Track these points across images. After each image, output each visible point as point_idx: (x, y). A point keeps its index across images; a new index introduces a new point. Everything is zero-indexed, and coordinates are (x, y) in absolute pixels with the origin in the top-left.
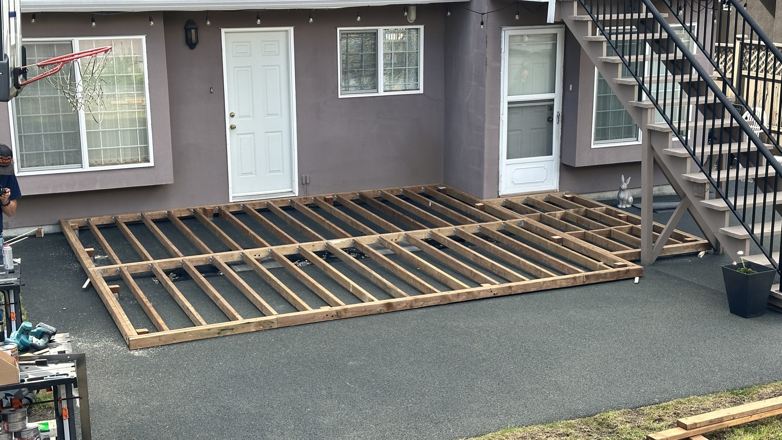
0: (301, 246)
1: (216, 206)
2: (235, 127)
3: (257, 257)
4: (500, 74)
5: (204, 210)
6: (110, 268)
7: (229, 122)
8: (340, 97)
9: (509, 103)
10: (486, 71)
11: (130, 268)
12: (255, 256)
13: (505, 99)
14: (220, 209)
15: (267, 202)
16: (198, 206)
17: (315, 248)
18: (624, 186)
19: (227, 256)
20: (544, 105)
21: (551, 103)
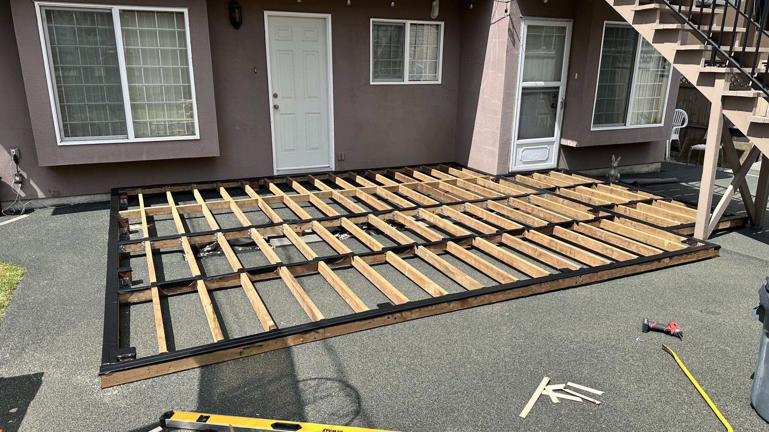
2: (278, 107)
4: (518, 61)
5: (251, 182)
7: (272, 102)
8: (371, 83)
9: (524, 89)
10: (506, 57)
11: (157, 242)
12: (296, 228)
13: (520, 84)
15: (308, 176)
17: (357, 220)
18: (615, 165)
20: (550, 93)
21: (556, 90)
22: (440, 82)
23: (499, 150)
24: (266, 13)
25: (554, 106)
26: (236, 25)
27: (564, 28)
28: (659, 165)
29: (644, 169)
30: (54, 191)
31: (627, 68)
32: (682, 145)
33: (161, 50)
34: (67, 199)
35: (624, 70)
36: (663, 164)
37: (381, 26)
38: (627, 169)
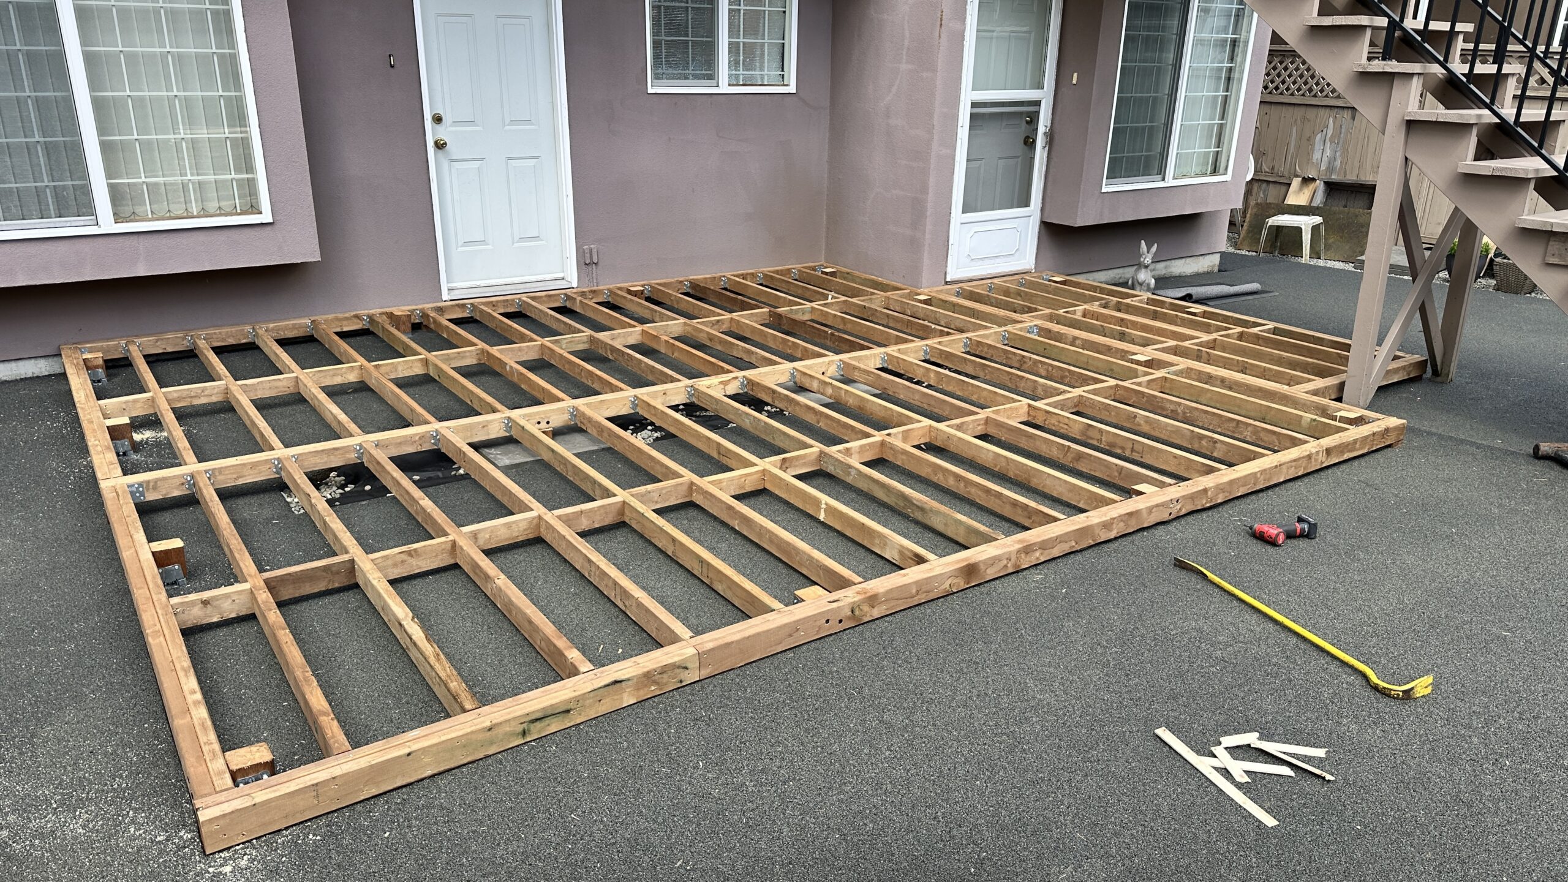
0: (639, 396)
1: (414, 307)
2: (446, 144)
3: (543, 425)
4: (963, 46)
5: (391, 315)
6: (165, 479)
7: (431, 133)
8: (650, 91)
9: (974, 105)
10: (940, 36)
11: (220, 473)
12: (539, 423)
13: (968, 95)
14: (425, 315)
15: (520, 299)
16: (375, 309)
17: (668, 399)
18: (1148, 260)
19: (470, 427)
20: (1021, 113)
21: (1035, 108)
22: (792, 89)
23: (927, 236)
25: (1029, 143)
28: (1216, 259)
33: (166, 9)
36: (1219, 255)
38: (1162, 269)
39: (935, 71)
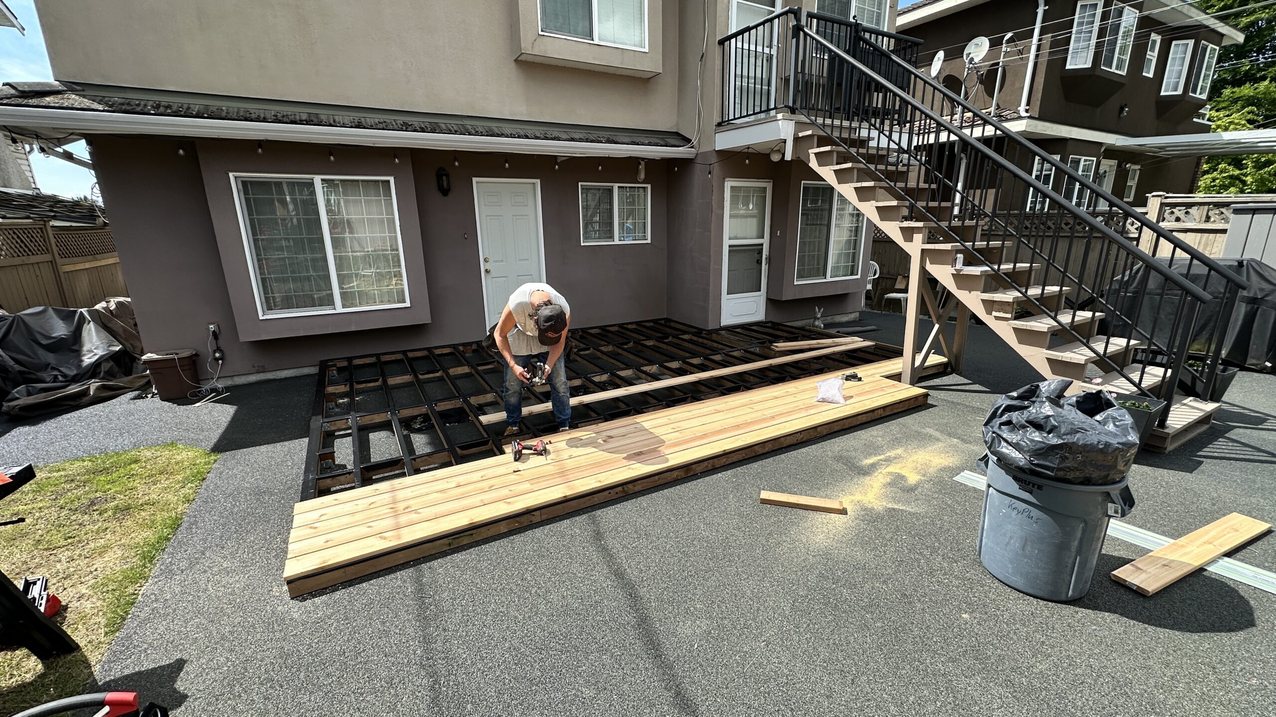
2: (490, 270)
7: (483, 267)
8: (582, 244)
9: (730, 246)
10: (712, 217)
13: (727, 243)
14: (478, 345)
16: (457, 342)
18: (819, 316)
20: (754, 249)
21: (760, 247)
22: (649, 241)
23: (710, 305)
24: (475, 180)
25: (759, 262)
26: (445, 192)
27: (765, 188)
28: (857, 314)
29: (844, 319)
30: (258, 366)
31: (824, 225)
32: (875, 294)
33: (367, 219)
34: (274, 373)
35: (822, 227)
36: (861, 313)
37: (590, 189)
38: (829, 319)
39: (710, 232)
